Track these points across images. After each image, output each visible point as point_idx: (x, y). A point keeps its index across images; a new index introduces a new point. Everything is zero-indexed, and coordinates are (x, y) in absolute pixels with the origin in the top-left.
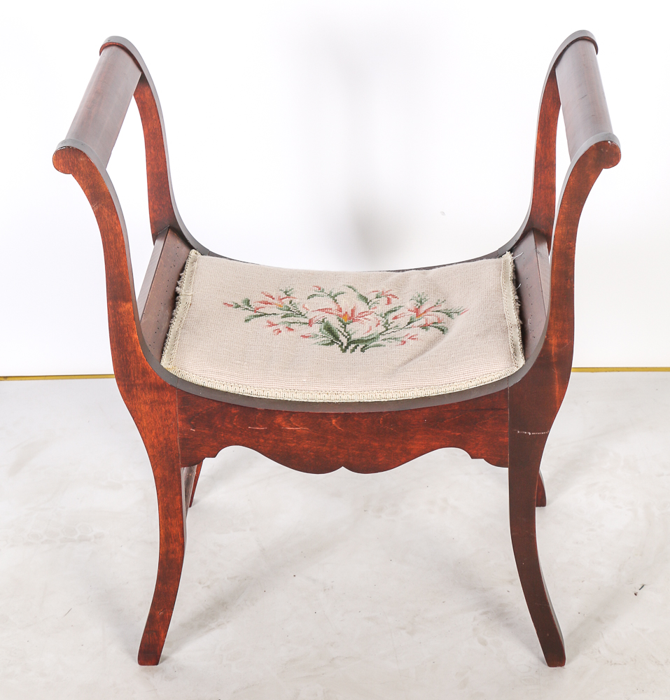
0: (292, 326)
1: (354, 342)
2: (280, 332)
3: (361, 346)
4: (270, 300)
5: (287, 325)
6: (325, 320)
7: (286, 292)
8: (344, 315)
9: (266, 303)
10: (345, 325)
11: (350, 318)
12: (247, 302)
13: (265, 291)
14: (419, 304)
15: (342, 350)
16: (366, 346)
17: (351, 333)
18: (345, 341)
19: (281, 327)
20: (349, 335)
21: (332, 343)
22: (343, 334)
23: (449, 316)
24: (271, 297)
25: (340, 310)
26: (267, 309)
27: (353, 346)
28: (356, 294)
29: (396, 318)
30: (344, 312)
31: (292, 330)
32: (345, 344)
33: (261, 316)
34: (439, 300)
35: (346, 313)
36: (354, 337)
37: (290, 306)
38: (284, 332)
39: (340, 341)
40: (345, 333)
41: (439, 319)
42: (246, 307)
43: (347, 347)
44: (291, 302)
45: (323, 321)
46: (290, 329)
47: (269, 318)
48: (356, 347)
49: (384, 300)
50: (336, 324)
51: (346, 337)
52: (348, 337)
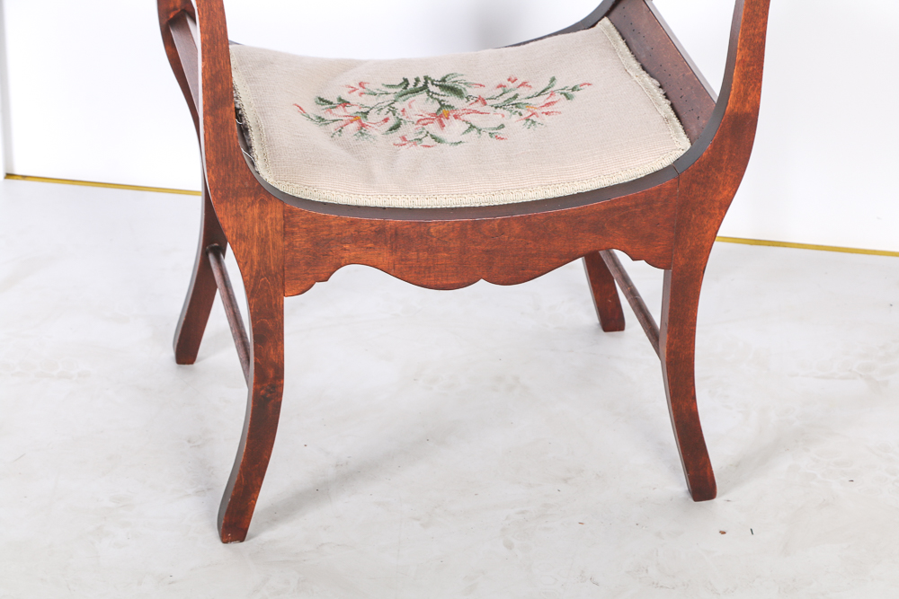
0: (500, 91)
1: (422, 89)
2: (509, 80)
3: (411, 86)
4: (546, 110)
5: (507, 89)
6: (466, 100)
7: (533, 122)
8: (449, 115)
9: (548, 104)
10: (443, 106)
11: (441, 116)
12: (568, 97)
13: (559, 115)
14: (363, 131)
15: (430, 79)
16: (405, 88)
17: (431, 100)
18: (432, 88)
19: (511, 85)
20: (432, 97)
21: (444, 80)
22: (438, 95)
23: (320, 118)
24: (547, 114)
25: (456, 117)
26: (542, 100)
27: (420, 85)
28: (449, 141)
29: (386, 120)
30: (451, 117)
31: (498, 87)
32: (429, 85)
33: (543, 91)
34: (340, 135)
35: (448, 118)
36: (424, 95)
37: (519, 110)
38: (505, 82)
39: (437, 85)
40: (436, 96)
41: (331, 113)
42: (565, 91)
43: (426, 83)
44: (521, 114)
45: (467, 98)
46: (500, 86)
47: (532, 92)
48: (416, 85)
49: (411, 137)
50: (451, 100)
51: (433, 93)
52: (431, 95)
